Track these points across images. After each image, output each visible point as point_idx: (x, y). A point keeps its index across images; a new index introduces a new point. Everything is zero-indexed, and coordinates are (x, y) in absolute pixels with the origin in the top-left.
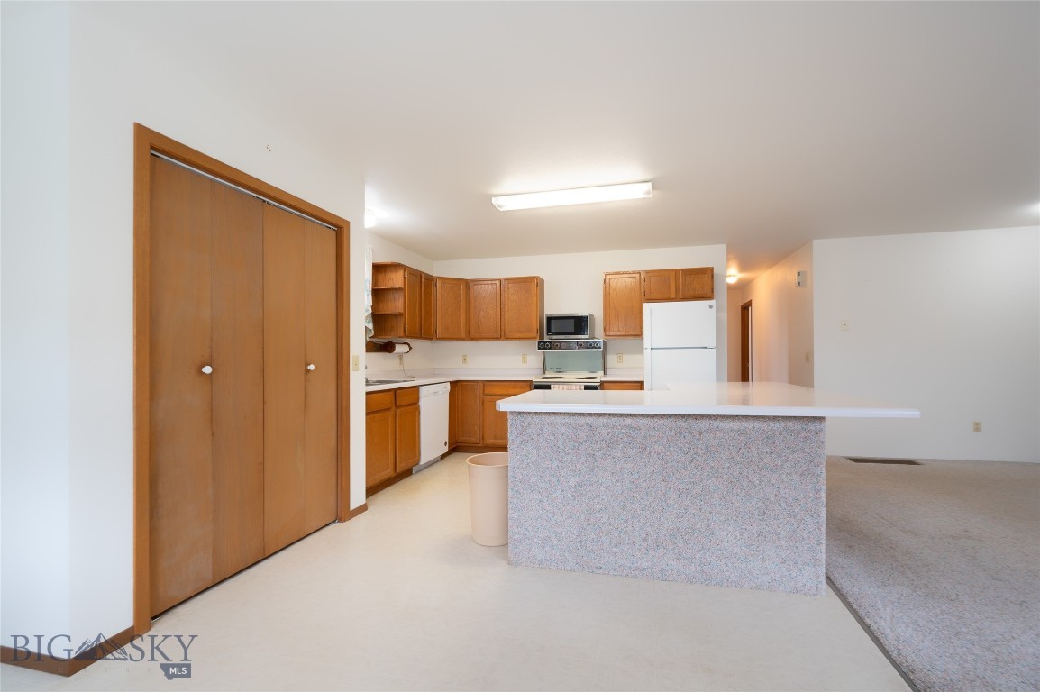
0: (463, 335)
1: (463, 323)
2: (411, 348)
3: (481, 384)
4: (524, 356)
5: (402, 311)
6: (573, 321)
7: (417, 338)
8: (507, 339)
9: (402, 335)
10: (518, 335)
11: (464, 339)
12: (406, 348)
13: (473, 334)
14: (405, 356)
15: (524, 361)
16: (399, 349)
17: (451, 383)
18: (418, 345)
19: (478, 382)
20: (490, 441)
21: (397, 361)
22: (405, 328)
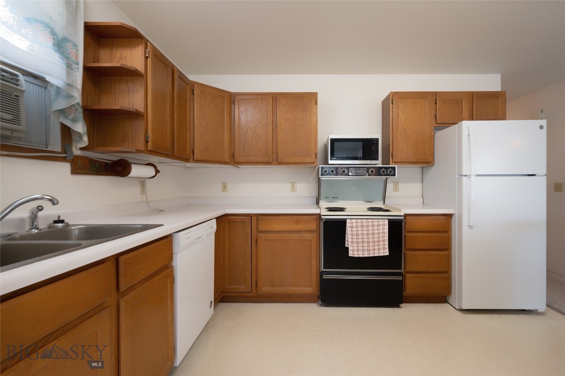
0: (227, 159)
1: (226, 144)
2: (157, 172)
3: (254, 219)
4: (293, 184)
5: (141, 109)
6: (361, 143)
7: (167, 156)
8: (280, 163)
9: (141, 146)
10: (294, 160)
11: (227, 163)
12: (150, 171)
13: (238, 158)
14: (148, 182)
15: (293, 189)
16: (137, 171)
17: (217, 218)
18: (170, 168)
19: (250, 216)
20: (265, 289)
21: (137, 190)
22: (146, 137)
